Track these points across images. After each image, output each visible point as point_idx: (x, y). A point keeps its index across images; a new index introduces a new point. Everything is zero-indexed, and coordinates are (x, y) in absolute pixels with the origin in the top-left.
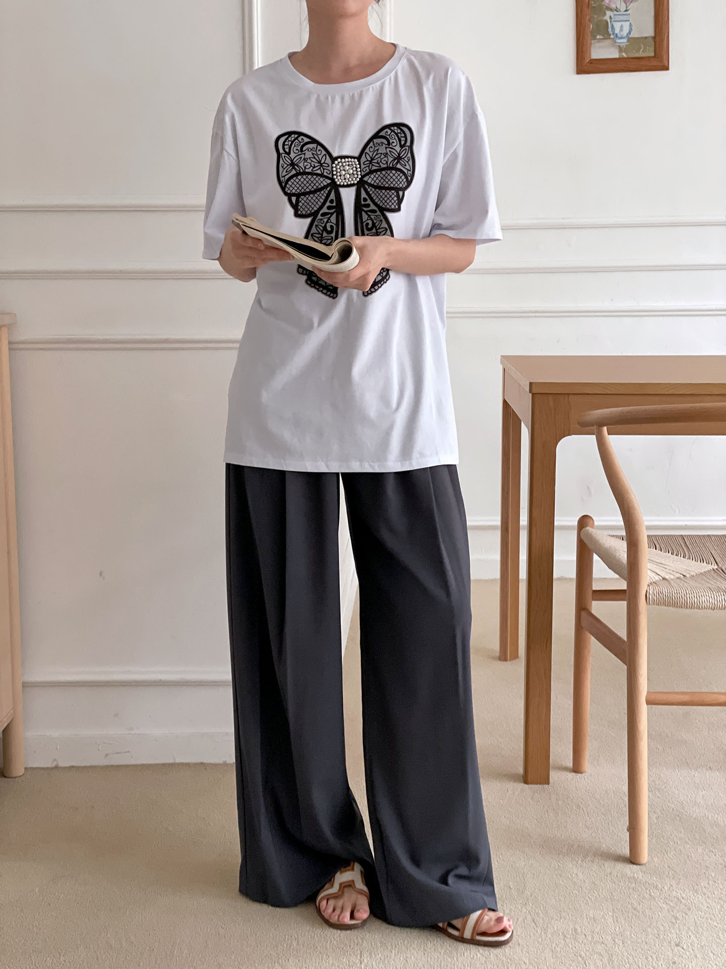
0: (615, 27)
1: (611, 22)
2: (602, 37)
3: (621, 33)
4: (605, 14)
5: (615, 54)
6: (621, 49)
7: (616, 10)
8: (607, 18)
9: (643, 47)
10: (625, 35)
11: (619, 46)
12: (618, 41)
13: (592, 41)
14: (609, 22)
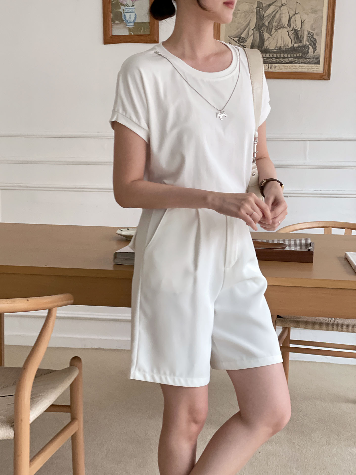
0: (126, 16)
1: (124, 13)
2: (118, 22)
3: (130, 20)
4: (120, 8)
5: (126, 32)
6: (130, 30)
7: (126, 6)
8: (121, 10)
9: (143, 28)
10: (132, 21)
11: (129, 28)
12: (128, 24)
13: (113, 24)
14: (123, 13)
